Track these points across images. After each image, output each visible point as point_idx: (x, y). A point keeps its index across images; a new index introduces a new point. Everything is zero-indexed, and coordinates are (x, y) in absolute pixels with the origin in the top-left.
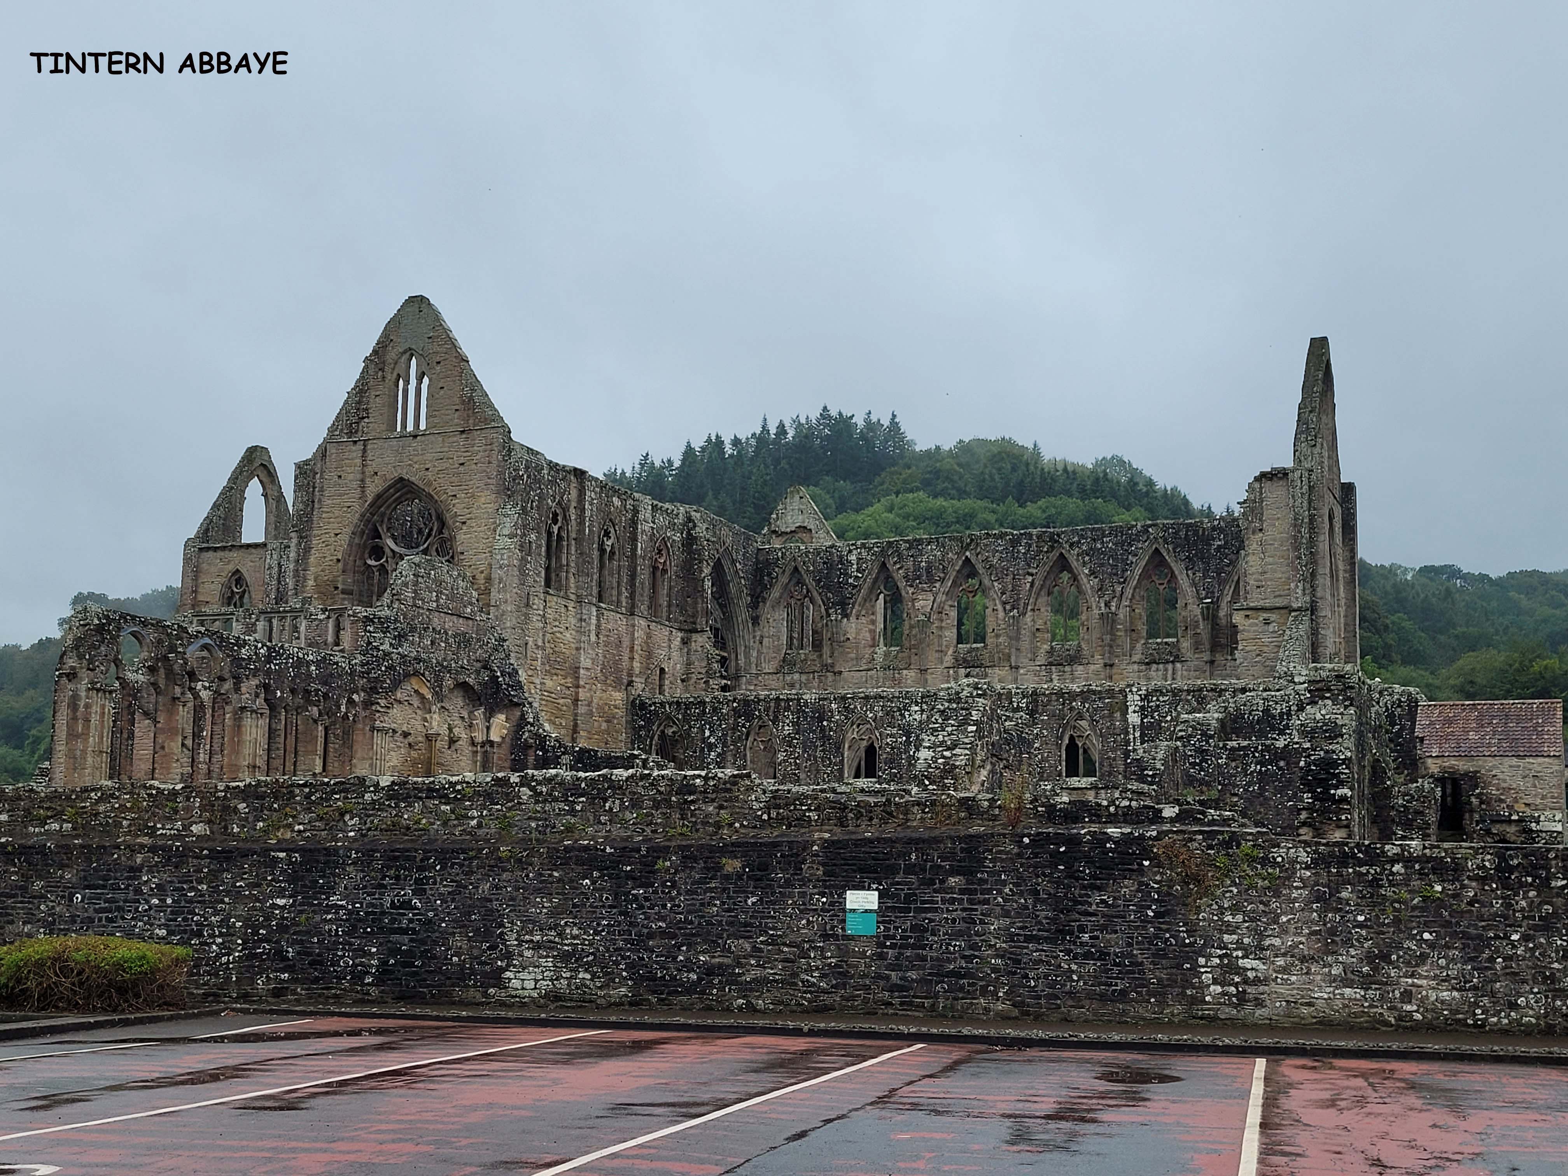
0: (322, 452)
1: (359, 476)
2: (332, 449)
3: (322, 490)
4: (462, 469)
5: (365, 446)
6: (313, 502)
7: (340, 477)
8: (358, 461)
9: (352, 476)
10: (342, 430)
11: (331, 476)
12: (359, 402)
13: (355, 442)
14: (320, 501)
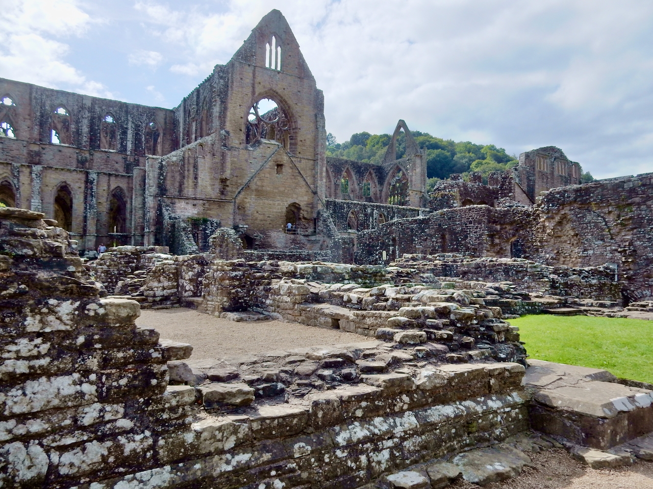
0: (231, 64)
1: (252, 82)
2: (237, 64)
3: (232, 82)
4: (299, 93)
5: (254, 69)
6: (228, 86)
7: (241, 79)
8: (251, 75)
9: (248, 80)
10: (242, 57)
11: (237, 77)
12: (252, 47)
13: (249, 65)
14: (231, 87)
